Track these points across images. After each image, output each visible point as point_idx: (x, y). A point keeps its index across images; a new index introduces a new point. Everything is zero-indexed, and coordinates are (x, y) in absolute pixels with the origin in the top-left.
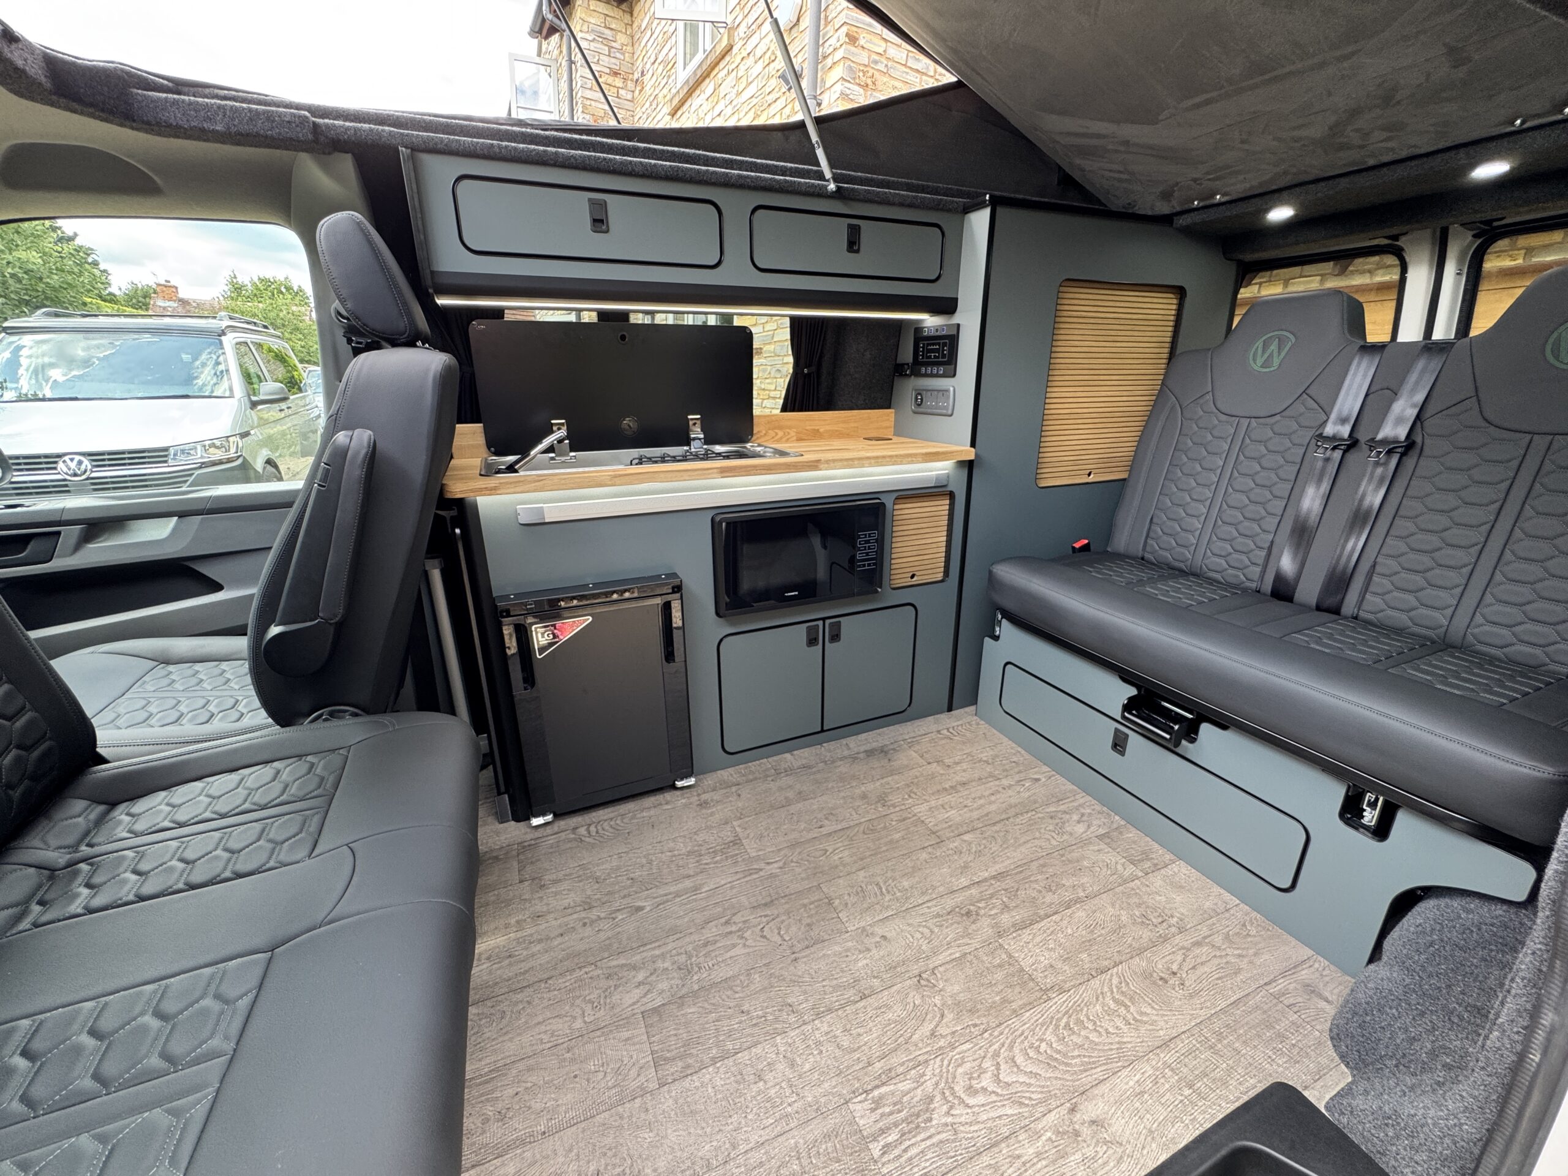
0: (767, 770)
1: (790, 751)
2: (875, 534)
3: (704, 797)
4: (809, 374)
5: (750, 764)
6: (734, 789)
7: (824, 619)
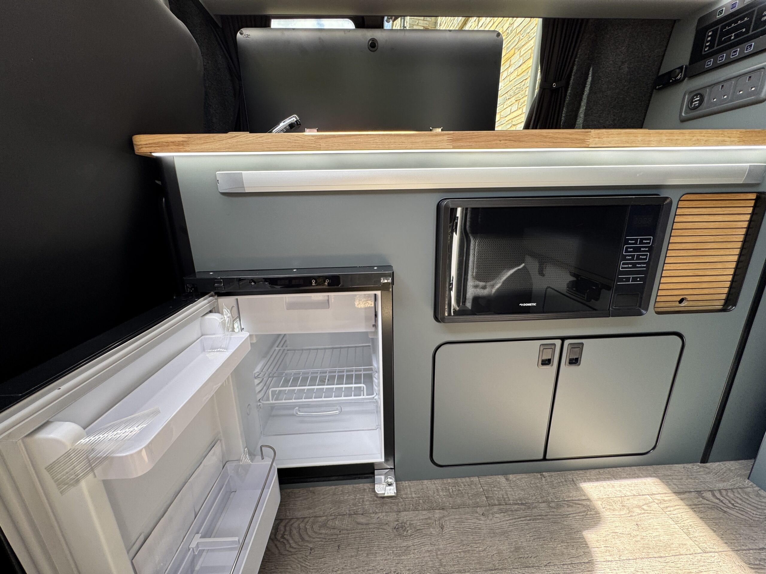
0: (477, 495)
1: (505, 473)
2: (649, 240)
3: (405, 516)
4: (557, 89)
5: (459, 480)
6: (438, 514)
7: (563, 339)
